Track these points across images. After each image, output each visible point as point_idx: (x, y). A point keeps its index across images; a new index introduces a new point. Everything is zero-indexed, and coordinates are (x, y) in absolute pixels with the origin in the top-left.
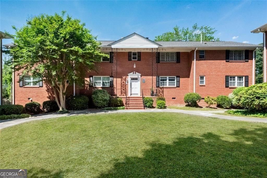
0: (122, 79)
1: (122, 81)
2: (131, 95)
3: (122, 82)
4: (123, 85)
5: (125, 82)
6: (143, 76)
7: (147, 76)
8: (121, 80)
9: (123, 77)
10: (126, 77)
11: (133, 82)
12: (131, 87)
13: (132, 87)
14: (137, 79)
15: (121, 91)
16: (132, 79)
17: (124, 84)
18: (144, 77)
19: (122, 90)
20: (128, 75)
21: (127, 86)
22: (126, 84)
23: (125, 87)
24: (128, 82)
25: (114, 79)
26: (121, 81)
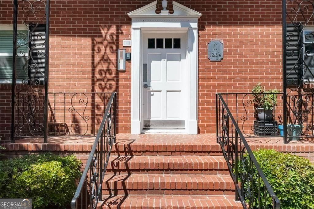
0: (98, 39)
1: (99, 51)
2: (146, 126)
3: (97, 58)
4: (101, 74)
5: (112, 57)
6: (210, 24)
7: (235, 24)
8: (93, 46)
9: (103, 33)
10: (119, 32)
11: (159, 58)
12: (146, 86)
13: (154, 85)
14: (178, 44)
15: (93, 106)
16: (151, 44)
17: (108, 70)
18: (217, 29)
19: (98, 100)
20: (129, 22)
21: (122, 76)
22: (121, 67)
23: (114, 84)
24: (128, 60)
25: (51, 39)
26: (88, 53)
